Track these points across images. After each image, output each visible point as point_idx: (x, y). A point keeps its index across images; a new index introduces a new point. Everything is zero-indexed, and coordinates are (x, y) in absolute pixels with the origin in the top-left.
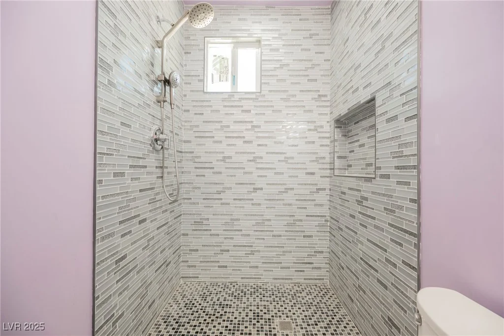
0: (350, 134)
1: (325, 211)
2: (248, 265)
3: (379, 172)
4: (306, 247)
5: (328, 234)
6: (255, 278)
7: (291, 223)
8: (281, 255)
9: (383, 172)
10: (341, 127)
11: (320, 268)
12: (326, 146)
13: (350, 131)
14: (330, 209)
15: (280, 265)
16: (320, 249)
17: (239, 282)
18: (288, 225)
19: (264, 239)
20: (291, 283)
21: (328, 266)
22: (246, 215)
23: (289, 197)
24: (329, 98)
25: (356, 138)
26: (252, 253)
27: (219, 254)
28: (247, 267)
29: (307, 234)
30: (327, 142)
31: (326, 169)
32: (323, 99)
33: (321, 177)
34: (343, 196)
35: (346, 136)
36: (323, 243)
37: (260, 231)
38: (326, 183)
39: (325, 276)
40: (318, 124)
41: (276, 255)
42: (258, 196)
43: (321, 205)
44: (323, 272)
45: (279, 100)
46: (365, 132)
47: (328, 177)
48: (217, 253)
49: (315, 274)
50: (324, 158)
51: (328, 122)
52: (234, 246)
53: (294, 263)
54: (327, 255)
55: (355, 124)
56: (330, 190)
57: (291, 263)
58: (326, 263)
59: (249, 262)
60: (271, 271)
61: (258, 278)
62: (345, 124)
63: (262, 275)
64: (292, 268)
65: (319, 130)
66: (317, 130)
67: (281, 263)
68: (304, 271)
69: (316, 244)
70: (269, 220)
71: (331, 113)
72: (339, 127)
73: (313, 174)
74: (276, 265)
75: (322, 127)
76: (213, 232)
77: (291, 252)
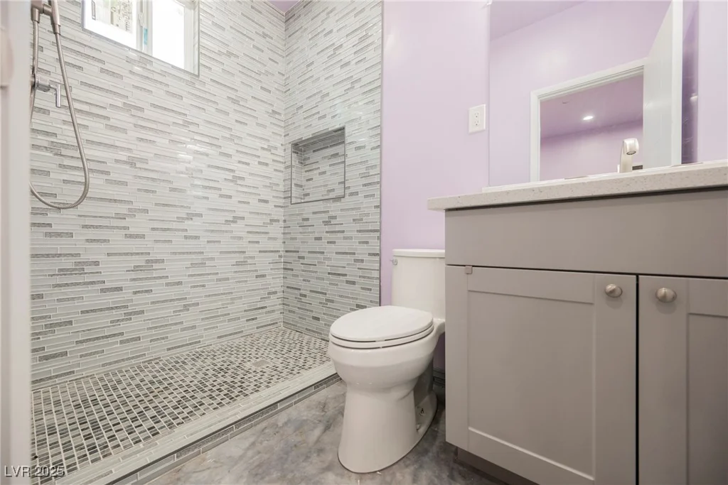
0: (307, 162)
1: (278, 245)
2: (179, 327)
3: (348, 192)
4: (258, 289)
5: (282, 271)
6: (191, 344)
7: (242, 262)
8: (228, 304)
9: (352, 190)
10: (298, 153)
11: (273, 311)
12: (280, 171)
13: (309, 158)
14: (284, 242)
15: (227, 318)
16: (274, 290)
17: (163, 357)
18: (238, 264)
19: (204, 286)
20: (242, 337)
21: (281, 307)
22: (175, 253)
23: (238, 229)
24: (283, 117)
25: (314, 166)
26: (186, 308)
27: (123, 320)
28: (177, 331)
29: (259, 273)
30: (281, 167)
31: (281, 198)
32: (277, 116)
33: (275, 206)
34: (306, 223)
35: (302, 163)
36: (276, 282)
37: (199, 275)
38: (279, 214)
39: (278, 319)
40: (272, 144)
41: (222, 304)
42: (193, 226)
43: (275, 239)
44: (277, 315)
45: (226, 97)
46: (326, 160)
47: (282, 207)
48: (118, 320)
49: (268, 319)
50: (278, 185)
51: (282, 145)
52: (153, 303)
53: (245, 311)
54: (280, 295)
55: (314, 151)
56: (285, 221)
57: (241, 312)
58: (280, 305)
59: (182, 323)
60: (214, 328)
61: (196, 343)
62: (301, 150)
63: (202, 337)
64: (243, 318)
65: (273, 151)
66: (270, 151)
67: (229, 314)
68: (256, 318)
69: (270, 284)
70: (213, 259)
71: (285, 136)
72: (295, 152)
73: (266, 202)
74: (222, 318)
75: (276, 148)
76: (107, 285)
77: (241, 298)
